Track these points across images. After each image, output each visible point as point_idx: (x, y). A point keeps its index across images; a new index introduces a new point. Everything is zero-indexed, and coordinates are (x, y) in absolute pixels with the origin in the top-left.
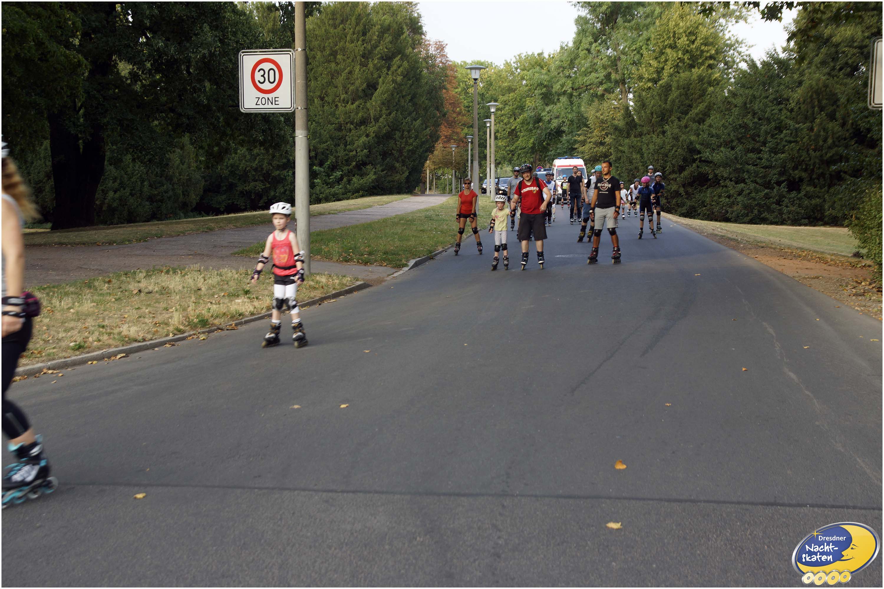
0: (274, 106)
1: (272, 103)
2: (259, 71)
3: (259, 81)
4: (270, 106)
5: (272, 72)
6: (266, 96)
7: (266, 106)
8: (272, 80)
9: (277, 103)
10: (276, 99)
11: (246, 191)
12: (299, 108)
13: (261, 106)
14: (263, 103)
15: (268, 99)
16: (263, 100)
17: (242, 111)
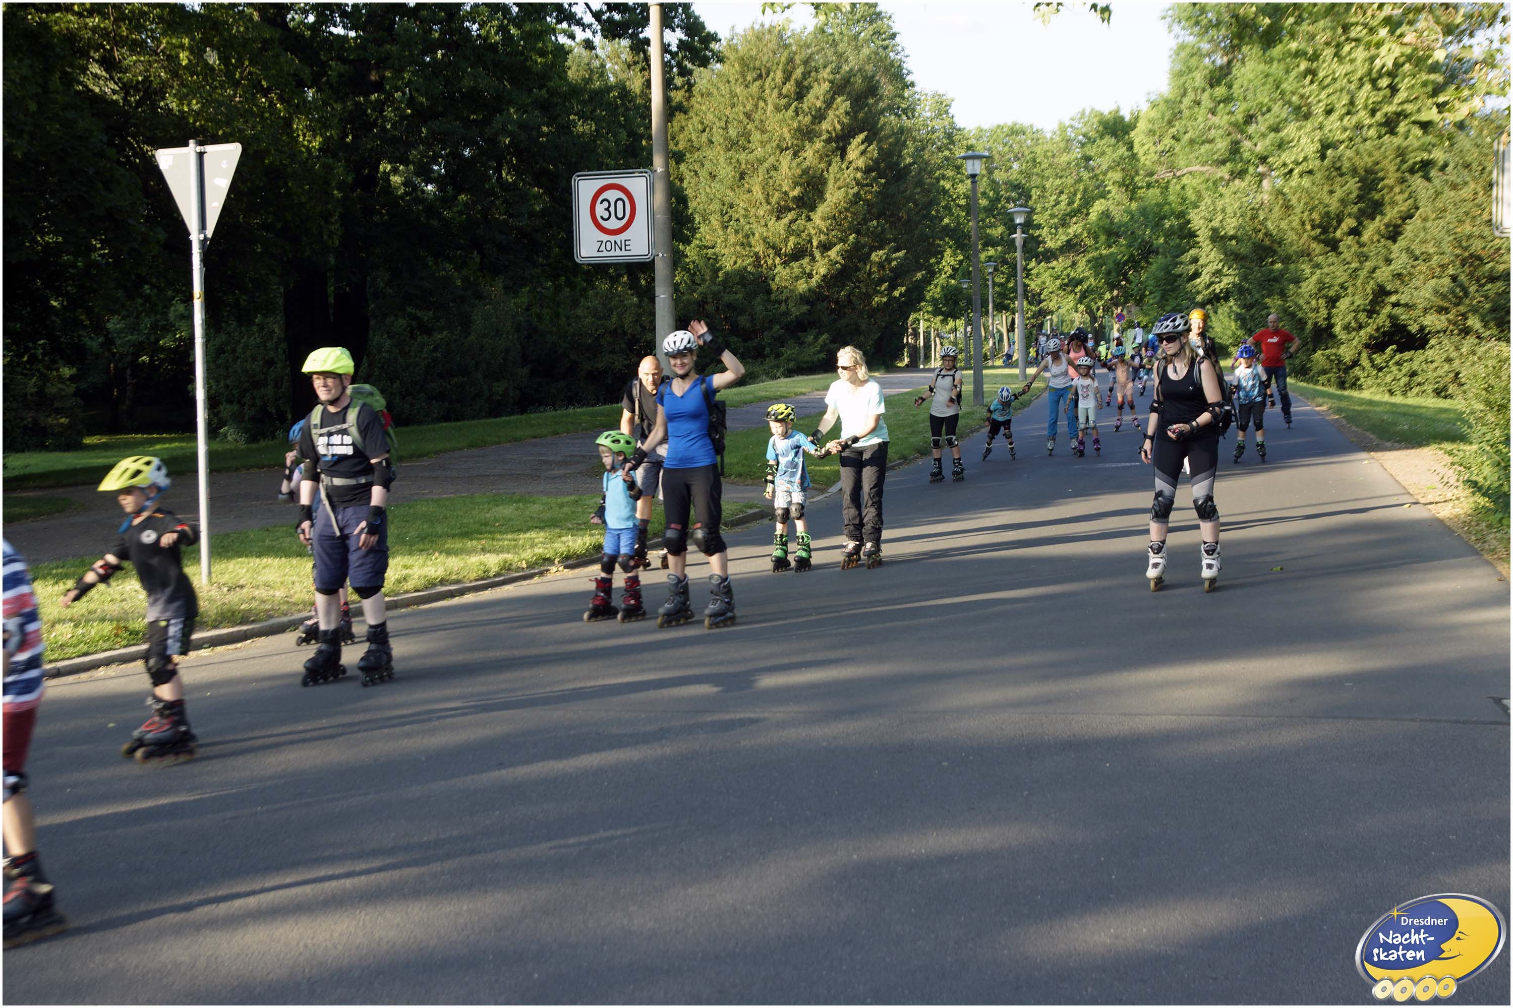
0: (624, 253)
1: (621, 249)
2: (601, 203)
3: (602, 217)
4: (618, 252)
5: (620, 203)
6: (612, 238)
7: (612, 253)
8: (620, 215)
9: (627, 248)
10: (627, 243)
12: (661, 255)
13: (606, 254)
14: (609, 249)
15: (615, 242)
16: (608, 243)
17: (578, 261)
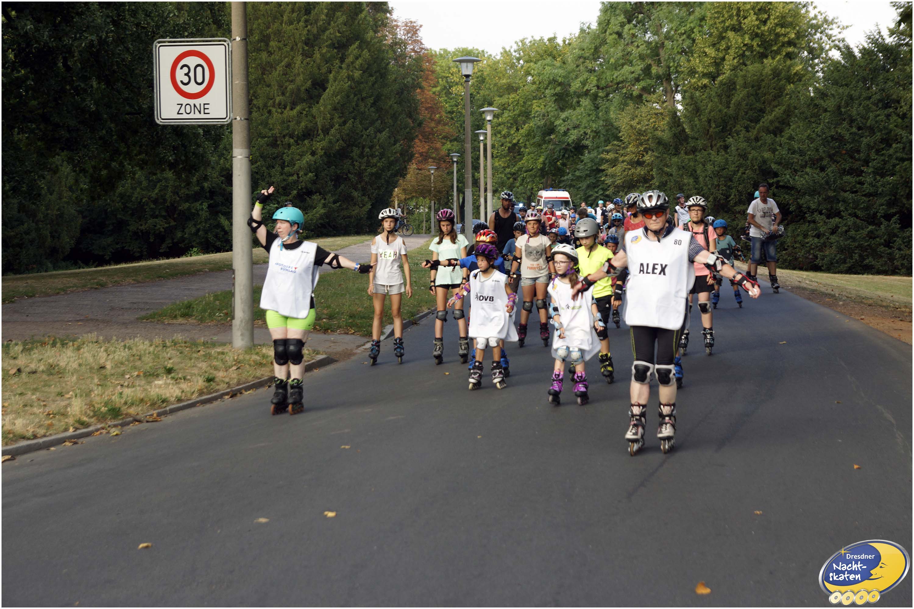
0: (203, 116)
1: (200, 112)
2: (182, 68)
3: (182, 82)
4: (197, 115)
5: (199, 69)
6: (192, 102)
7: (191, 116)
8: (199, 80)
9: (206, 111)
10: (206, 106)
11: (142, 231)
12: (238, 118)
13: (185, 116)
14: (188, 111)
15: (195, 106)
16: (188, 107)
17: (158, 122)
